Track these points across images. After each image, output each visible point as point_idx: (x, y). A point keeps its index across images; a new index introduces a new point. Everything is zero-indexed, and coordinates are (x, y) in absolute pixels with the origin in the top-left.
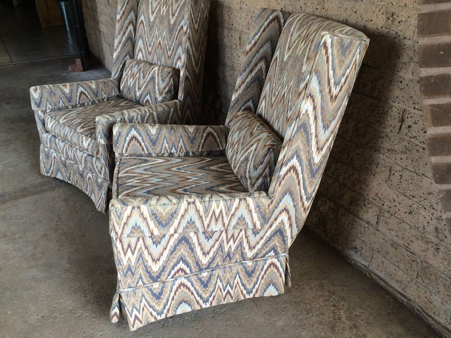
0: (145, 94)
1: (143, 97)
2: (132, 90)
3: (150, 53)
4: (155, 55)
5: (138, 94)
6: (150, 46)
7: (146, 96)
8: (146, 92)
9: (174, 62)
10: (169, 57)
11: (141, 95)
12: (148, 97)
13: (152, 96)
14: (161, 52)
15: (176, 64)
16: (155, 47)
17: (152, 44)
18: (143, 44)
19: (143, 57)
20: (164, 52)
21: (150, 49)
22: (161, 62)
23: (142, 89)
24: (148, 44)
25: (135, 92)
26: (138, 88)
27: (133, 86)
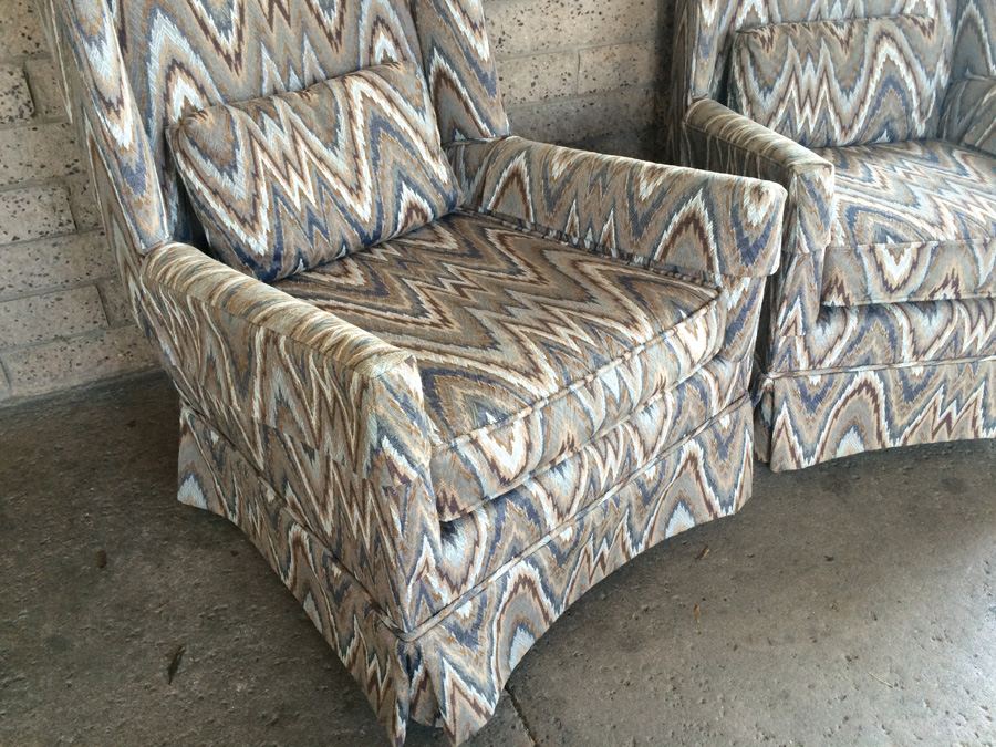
0: (390, 195)
1: (389, 207)
2: (325, 214)
3: (234, 60)
4: (265, 55)
5: (364, 211)
6: (224, 27)
7: (399, 197)
8: (390, 183)
9: (363, 45)
10: (335, 38)
11: (379, 207)
12: (408, 195)
13: (419, 180)
14: (291, 33)
15: (371, 51)
16: (256, 24)
17: (235, 16)
18: (184, 34)
19: (201, 90)
20: (304, 28)
21: (229, 43)
22: (300, 73)
23: (367, 183)
24: (210, 22)
25: (346, 212)
26: (351, 190)
27: (320, 199)
